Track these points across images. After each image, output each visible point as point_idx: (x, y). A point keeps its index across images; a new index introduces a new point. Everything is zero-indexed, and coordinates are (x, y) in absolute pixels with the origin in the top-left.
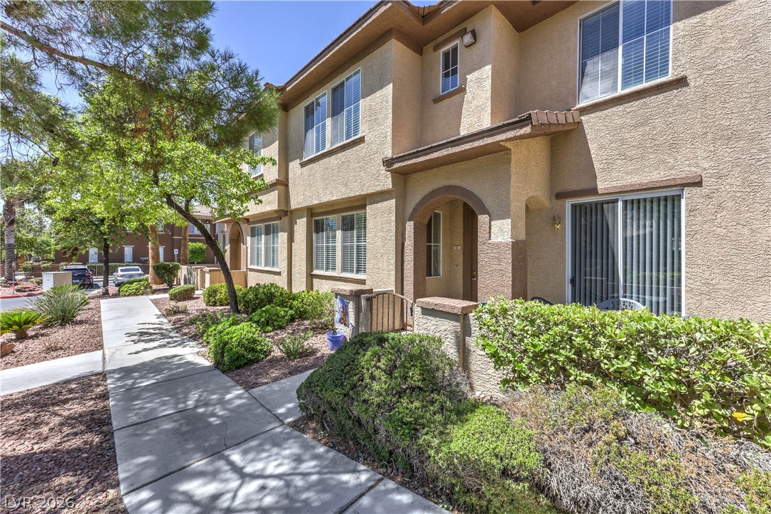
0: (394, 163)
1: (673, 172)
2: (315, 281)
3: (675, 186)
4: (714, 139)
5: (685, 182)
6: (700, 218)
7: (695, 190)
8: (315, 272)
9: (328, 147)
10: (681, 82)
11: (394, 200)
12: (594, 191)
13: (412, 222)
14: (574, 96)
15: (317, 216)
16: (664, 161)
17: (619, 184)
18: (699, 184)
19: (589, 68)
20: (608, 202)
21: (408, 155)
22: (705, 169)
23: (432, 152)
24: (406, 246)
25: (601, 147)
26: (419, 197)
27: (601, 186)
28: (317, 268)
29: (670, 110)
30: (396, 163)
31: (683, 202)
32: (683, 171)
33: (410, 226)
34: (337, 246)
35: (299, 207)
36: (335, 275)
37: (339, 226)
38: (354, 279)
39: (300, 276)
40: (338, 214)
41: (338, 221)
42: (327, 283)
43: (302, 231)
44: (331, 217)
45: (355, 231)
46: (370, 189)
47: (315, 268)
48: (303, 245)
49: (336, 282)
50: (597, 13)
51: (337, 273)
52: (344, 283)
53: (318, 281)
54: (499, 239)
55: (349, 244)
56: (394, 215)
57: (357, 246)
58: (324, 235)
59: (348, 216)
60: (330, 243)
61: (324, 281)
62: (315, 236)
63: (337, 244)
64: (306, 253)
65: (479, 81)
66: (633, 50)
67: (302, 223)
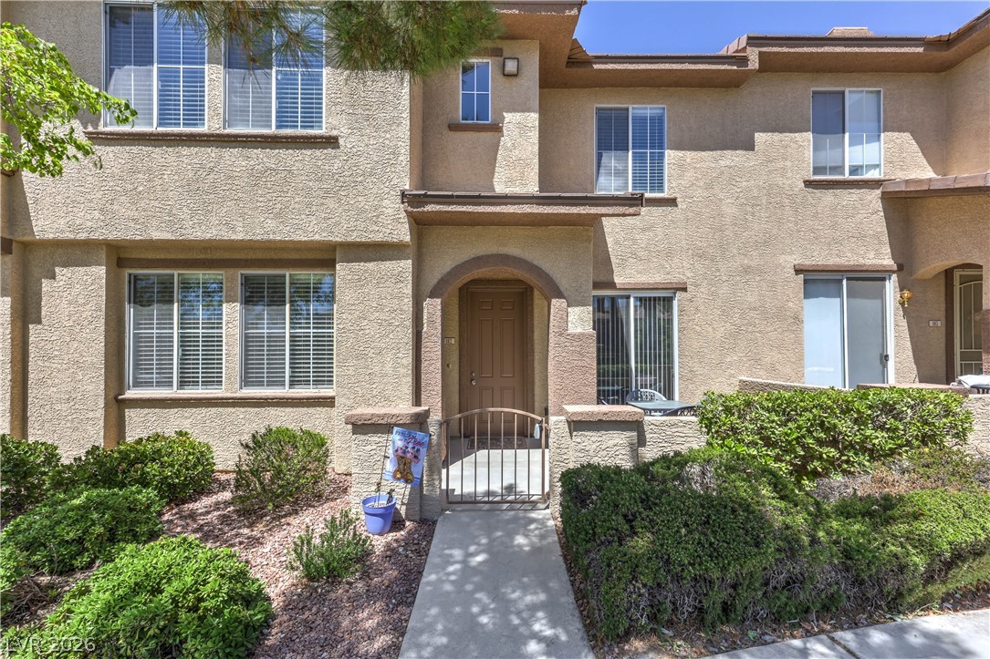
0: (427, 203)
1: (669, 276)
2: (129, 413)
3: (671, 289)
4: (693, 255)
5: (678, 286)
6: (686, 318)
7: (683, 294)
8: (131, 394)
9: (210, 125)
10: (672, 202)
11: (410, 262)
12: (612, 285)
13: (438, 301)
14: (592, 183)
15: (143, 268)
16: (663, 266)
17: (632, 281)
18: (685, 290)
19: (604, 160)
20: (622, 297)
21: (457, 197)
22: (688, 278)
23: (506, 204)
24: (424, 336)
25: (617, 242)
26: (449, 263)
27: (618, 280)
28: (137, 384)
29: (667, 223)
30: (431, 203)
31: (675, 303)
32: (675, 278)
33: (433, 307)
34: (224, 336)
35: (78, 237)
36: (220, 395)
37: (232, 294)
38: (288, 399)
39: (77, 406)
40: (231, 271)
41: (229, 284)
42: (186, 414)
43: (81, 296)
44: (200, 275)
45: (288, 306)
46: (355, 234)
47: (131, 384)
48: (88, 331)
49: (220, 409)
50: (611, 109)
51: (227, 390)
52: (252, 410)
53: (146, 414)
54: (579, 330)
55: (265, 331)
56: (410, 286)
57: (291, 337)
58: (173, 310)
59: (263, 276)
60: (198, 328)
61: (176, 410)
62: (130, 312)
63: (224, 331)
64: (103, 349)
65: (522, 127)
66: (639, 158)
67: (85, 277)
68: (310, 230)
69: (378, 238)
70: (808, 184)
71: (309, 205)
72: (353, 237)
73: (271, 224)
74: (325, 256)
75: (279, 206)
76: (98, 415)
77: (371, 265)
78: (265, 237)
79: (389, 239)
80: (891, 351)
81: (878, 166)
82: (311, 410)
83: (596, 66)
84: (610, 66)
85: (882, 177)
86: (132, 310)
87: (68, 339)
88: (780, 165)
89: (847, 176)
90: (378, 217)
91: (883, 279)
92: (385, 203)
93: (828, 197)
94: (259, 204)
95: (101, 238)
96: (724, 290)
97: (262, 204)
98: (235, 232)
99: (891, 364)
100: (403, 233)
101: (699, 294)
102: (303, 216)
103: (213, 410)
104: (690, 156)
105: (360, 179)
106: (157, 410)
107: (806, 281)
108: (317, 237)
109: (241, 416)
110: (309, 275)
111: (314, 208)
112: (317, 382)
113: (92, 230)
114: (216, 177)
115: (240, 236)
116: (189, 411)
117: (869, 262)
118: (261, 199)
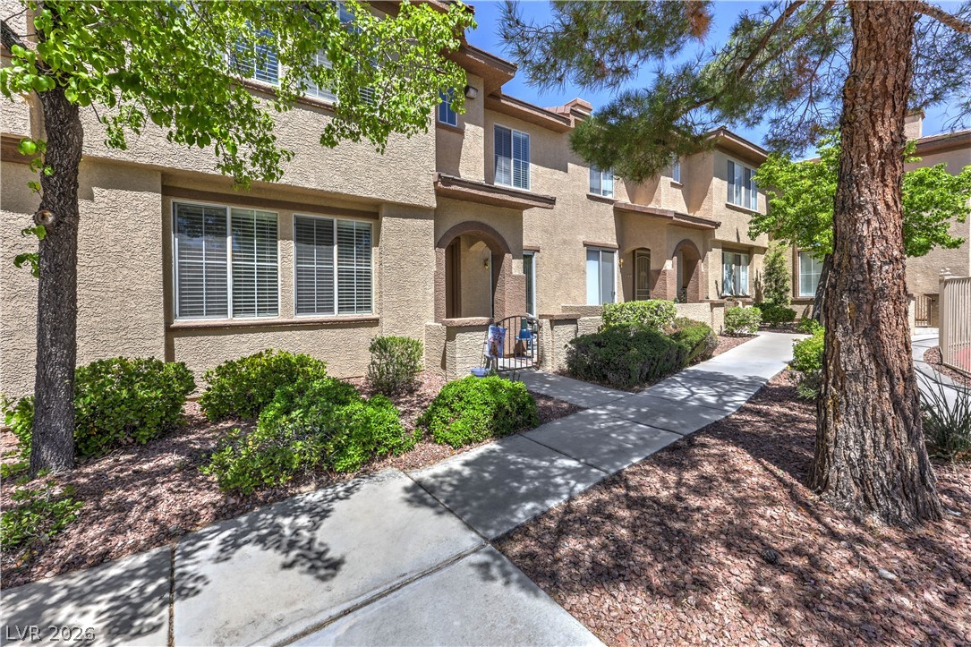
1: (531, 242)
2: (178, 341)
3: (532, 250)
4: (542, 230)
5: (535, 249)
6: (539, 268)
7: (537, 254)
8: (179, 322)
11: (433, 222)
13: (444, 250)
14: (493, 176)
15: (191, 199)
16: (528, 236)
18: (538, 251)
19: (499, 161)
22: (540, 244)
28: (182, 314)
31: (534, 259)
32: (534, 244)
34: (279, 269)
35: (138, 160)
36: (277, 321)
37: (287, 232)
38: (340, 321)
39: (129, 336)
40: (286, 212)
41: (284, 224)
42: (243, 339)
43: (131, 221)
44: (255, 212)
45: (336, 247)
46: (401, 197)
47: (177, 313)
48: (141, 258)
49: (277, 333)
50: (502, 128)
51: (283, 316)
52: (308, 332)
53: (198, 342)
54: (517, 273)
55: (315, 266)
56: (433, 239)
57: (339, 272)
58: (226, 242)
59: (312, 219)
60: (253, 261)
61: (233, 336)
62: (175, 241)
63: (279, 265)
64: (161, 277)
65: (475, 135)
66: (517, 164)
67: (135, 203)
68: (369, 190)
69: (416, 202)
70: (589, 197)
71: (368, 170)
72: (399, 200)
73: (338, 179)
74: (373, 210)
75: (344, 166)
76: (159, 344)
77: (407, 221)
78: (334, 190)
79: (423, 204)
80: (616, 291)
81: (612, 192)
82: (356, 330)
83: (502, 101)
84: (525, 109)
85: (612, 199)
86: (177, 239)
87: (115, 266)
88: (578, 183)
89: (602, 196)
90: (416, 187)
91: (613, 252)
92: (421, 178)
93: (596, 205)
94: (328, 162)
95: (167, 166)
96: (555, 253)
97: (331, 162)
98: (307, 181)
99: (616, 296)
100: (432, 202)
101: (544, 254)
102: (363, 178)
103: (270, 335)
104: (541, 169)
105: (404, 157)
106: (210, 337)
107: (587, 250)
108: (374, 196)
109: (298, 338)
110: (355, 223)
111: (371, 173)
112: (359, 308)
113: (155, 155)
114: (290, 131)
115: (313, 186)
116: (245, 337)
117: (609, 243)
118: (330, 158)
